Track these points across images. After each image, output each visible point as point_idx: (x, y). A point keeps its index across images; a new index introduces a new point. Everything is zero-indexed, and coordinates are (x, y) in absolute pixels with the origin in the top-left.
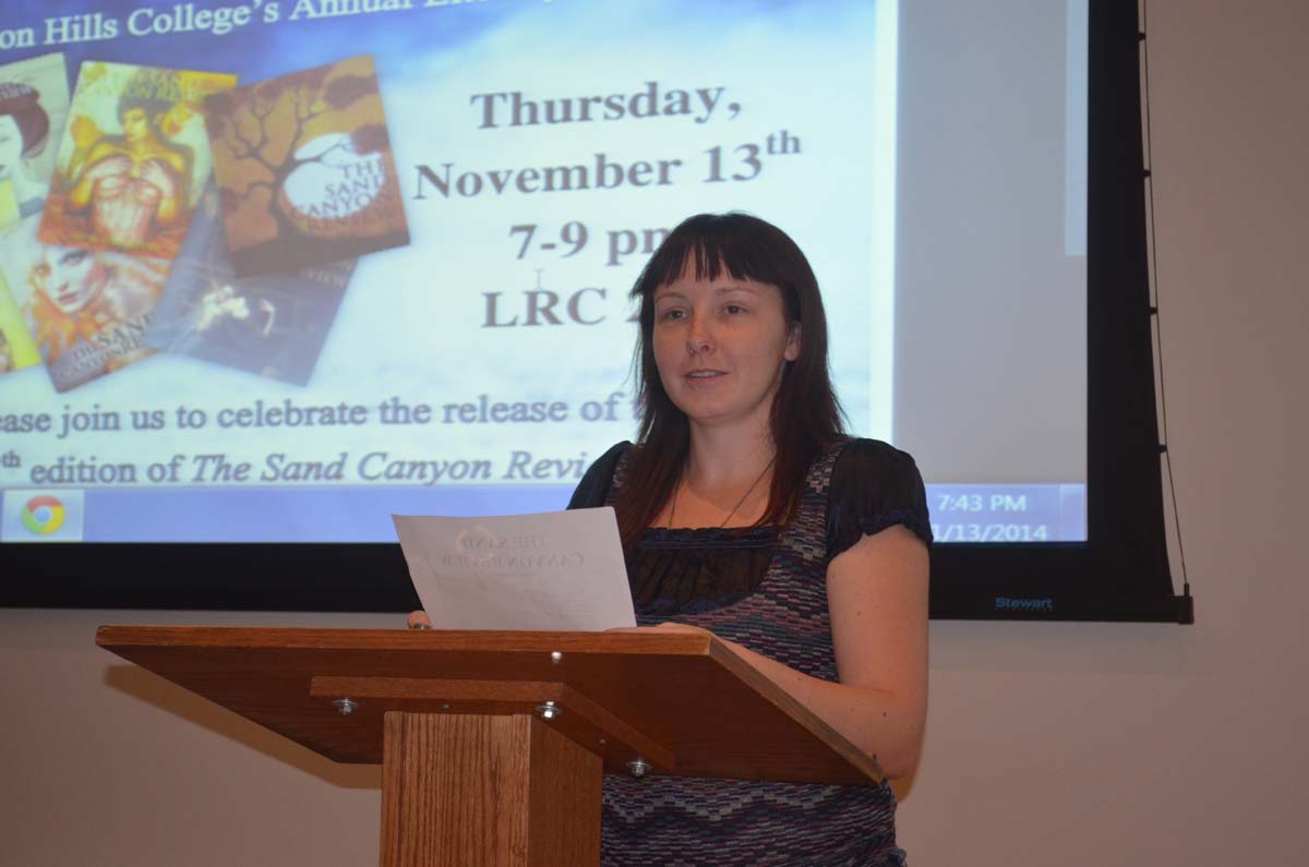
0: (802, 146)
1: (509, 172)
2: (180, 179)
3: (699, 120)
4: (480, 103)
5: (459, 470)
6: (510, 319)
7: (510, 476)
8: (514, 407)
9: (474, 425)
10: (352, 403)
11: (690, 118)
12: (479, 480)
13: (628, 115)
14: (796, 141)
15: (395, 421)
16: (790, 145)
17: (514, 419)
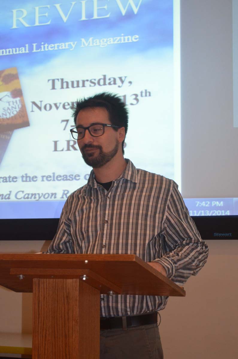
0: (151, 94)
1: (60, 103)
3: (119, 87)
4: (51, 82)
5: (46, 196)
6: (61, 149)
7: (62, 197)
8: (63, 176)
9: (51, 182)
10: (12, 176)
11: (116, 86)
12: (53, 199)
13: (97, 85)
14: (150, 93)
15: (26, 181)
16: (148, 94)
17: (63, 180)
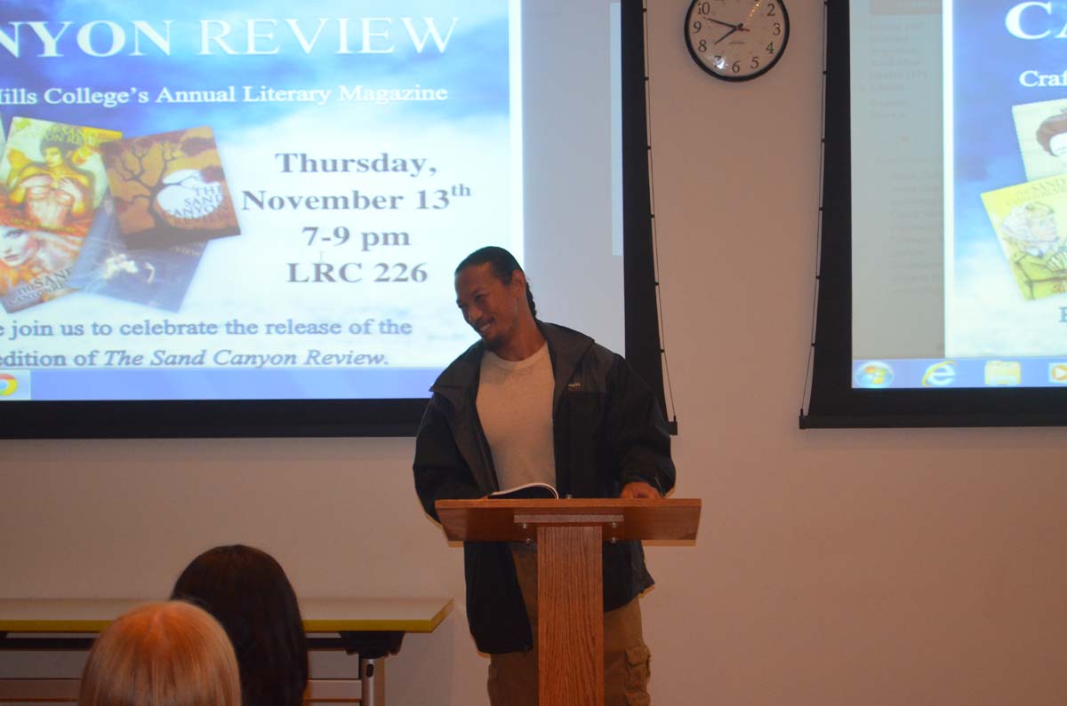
0: (471, 193)
1: (301, 198)
2: (87, 191)
3: (413, 175)
4: (281, 159)
5: (277, 360)
6: (305, 278)
7: (308, 363)
8: (309, 326)
9: (286, 335)
10: (207, 322)
11: (406, 174)
12: (289, 364)
13: (371, 170)
14: (468, 190)
15: (236, 333)
16: (465, 192)
17: (309, 332)
